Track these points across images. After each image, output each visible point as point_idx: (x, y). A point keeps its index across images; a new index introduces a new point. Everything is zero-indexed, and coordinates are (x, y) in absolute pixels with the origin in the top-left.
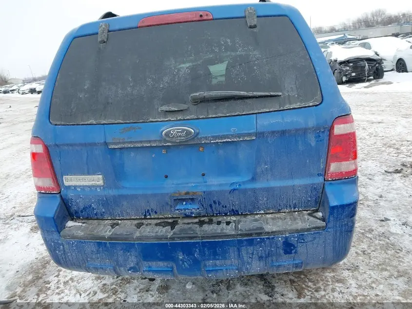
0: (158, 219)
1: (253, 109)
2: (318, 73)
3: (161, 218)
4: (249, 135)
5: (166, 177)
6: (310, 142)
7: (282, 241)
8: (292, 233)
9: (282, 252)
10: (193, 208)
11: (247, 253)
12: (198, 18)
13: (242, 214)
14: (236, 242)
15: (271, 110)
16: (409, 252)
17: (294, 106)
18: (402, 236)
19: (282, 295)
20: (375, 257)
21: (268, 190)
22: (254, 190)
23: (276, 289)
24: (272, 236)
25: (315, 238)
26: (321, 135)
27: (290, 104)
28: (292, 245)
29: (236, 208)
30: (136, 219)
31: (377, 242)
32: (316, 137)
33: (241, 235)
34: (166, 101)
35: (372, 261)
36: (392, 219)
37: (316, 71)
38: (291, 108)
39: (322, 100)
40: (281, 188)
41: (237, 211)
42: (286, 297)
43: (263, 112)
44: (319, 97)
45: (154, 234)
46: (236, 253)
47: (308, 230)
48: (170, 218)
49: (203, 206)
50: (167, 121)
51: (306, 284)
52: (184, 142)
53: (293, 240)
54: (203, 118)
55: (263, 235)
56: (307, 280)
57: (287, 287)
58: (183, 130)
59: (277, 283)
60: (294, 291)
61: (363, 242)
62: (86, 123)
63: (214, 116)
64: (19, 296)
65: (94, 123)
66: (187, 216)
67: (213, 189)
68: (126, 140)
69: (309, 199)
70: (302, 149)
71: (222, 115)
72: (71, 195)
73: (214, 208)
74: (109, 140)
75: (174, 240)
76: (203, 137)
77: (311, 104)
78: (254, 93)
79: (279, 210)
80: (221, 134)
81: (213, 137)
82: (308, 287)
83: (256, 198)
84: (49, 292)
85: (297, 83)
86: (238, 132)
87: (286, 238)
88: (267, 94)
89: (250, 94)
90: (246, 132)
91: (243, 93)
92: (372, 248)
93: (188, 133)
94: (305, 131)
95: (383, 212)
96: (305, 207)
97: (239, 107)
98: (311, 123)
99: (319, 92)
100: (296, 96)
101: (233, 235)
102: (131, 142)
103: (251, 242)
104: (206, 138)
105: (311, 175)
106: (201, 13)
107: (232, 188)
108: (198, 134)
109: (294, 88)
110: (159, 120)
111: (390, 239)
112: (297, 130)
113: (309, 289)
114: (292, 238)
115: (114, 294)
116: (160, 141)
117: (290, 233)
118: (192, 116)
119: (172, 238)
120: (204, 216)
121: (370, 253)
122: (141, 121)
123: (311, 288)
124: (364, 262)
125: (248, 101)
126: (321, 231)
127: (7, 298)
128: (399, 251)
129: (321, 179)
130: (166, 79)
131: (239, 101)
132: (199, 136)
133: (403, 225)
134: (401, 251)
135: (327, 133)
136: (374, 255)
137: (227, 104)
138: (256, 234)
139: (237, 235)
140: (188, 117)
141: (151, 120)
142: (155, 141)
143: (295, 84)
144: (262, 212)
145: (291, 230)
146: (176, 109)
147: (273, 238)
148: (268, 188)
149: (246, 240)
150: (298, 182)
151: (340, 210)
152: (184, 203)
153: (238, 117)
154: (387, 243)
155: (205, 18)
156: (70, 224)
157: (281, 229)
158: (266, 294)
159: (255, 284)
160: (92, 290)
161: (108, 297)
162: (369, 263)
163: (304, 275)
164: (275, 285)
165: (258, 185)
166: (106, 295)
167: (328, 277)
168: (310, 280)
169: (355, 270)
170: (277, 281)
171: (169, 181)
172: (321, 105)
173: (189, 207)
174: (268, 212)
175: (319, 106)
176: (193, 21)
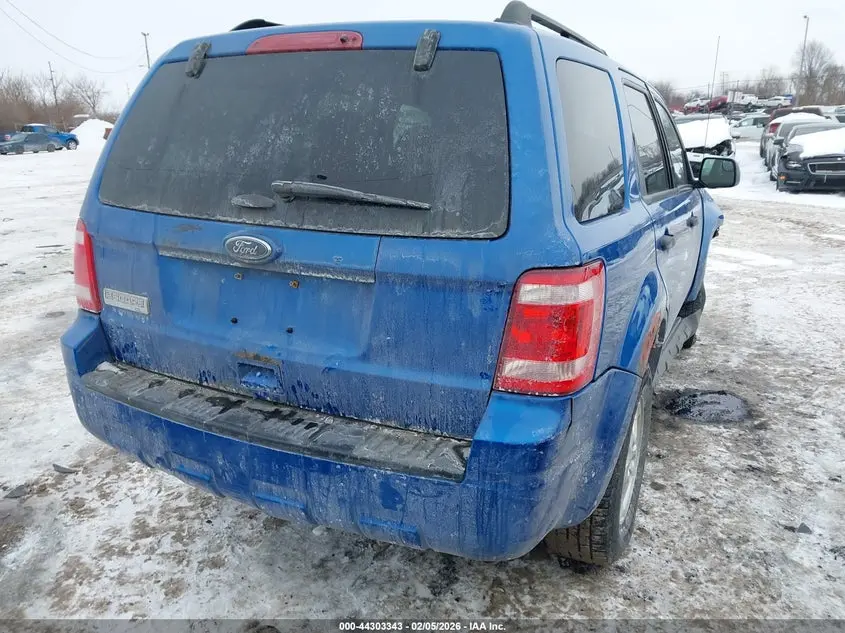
0: (217, 390)
1: (377, 227)
2: (513, 175)
3: (221, 391)
4: (362, 273)
5: (235, 321)
6: (469, 307)
7: (378, 481)
8: (398, 471)
9: (378, 501)
10: (267, 385)
11: (320, 486)
12: (339, 44)
13: (344, 417)
14: (302, 461)
15: (407, 234)
16: (789, 608)
17: (449, 233)
18: (808, 572)
19: (457, 600)
20: (705, 595)
21: (386, 382)
22: (363, 378)
23: (455, 586)
24: (363, 467)
25: (440, 493)
26: (494, 298)
27: (443, 228)
28: (396, 493)
29: (334, 403)
30: (190, 382)
31: (736, 566)
32: (483, 301)
33: (309, 449)
34: (245, 189)
35: (692, 599)
36: (817, 531)
37: (513, 169)
38: (443, 236)
39: (507, 229)
40: (408, 384)
41: (336, 410)
42: (463, 604)
43: (394, 236)
44: (501, 224)
45: (188, 412)
46: (302, 480)
47: (428, 473)
48: (233, 394)
49: (281, 385)
50: (240, 223)
51: (520, 595)
52: (257, 264)
53: (400, 484)
54: (295, 229)
55: (346, 459)
56: (526, 590)
57: (479, 589)
58: (254, 244)
59: (468, 576)
60: (488, 599)
61: (704, 558)
62: (137, 208)
63: (312, 227)
64: (85, 468)
65: (146, 209)
66: (260, 398)
67: (298, 359)
68: (179, 246)
69: (461, 418)
70: (454, 319)
71: (325, 229)
72: (110, 320)
73: (298, 394)
74: (159, 243)
75: (211, 430)
76: (288, 263)
77: (481, 235)
78: (379, 197)
79: (407, 426)
80: (316, 263)
81: (304, 265)
82: (519, 601)
83: (367, 395)
84: (124, 475)
85: (467, 188)
86: (344, 265)
87: (387, 477)
88: (400, 202)
89: (370, 197)
90: (358, 267)
91: (356, 193)
92: (715, 576)
93: (261, 250)
94: (462, 285)
95: (811, 511)
96: (453, 431)
97: (354, 220)
98: (476, 271)
99: (504, 214)
100: (458, 214)
101: (297, 446)
102: (185, 251)
103: (325, 468)
104: (292, 265)
105: (468, 373)
106: (343, 35)
107: (327, 366)
108: (278, 255)
109: (458, 198)
110: (230, 219)
111: (771, 569)
112: (446, 281)
113: (517, 606)
114: (398, 481)
115: (202, 506)
116: (224, 256)
117: (393, 470)
118: (278, 222)
119: (208, 426)
120: (284, 404)
121: (701, 583)
122: (205, 217)
123: (522, 605)
124: (672, 596)
125: (372, 210)
126: (451, 483)
127: (70, 466)
128: (767, 599)
129: (485, 385)
130: (255, 150)
131: (356, 208)
132: (281, 260)
133: (831, 550)
134: (774, 599)
135: (505, 297)
136: (705, 590)
137: (336, 208)
138: (335, 454)
139: (304, 449)
140: (271, 223)
141: (219, 217)
142: (217, 255)
143: (462, 191)
144: (378, 421)
145: (395, 464)
146: (251, 205)
147: (364, 471)
148: (387, 379)
149: (317, 461)
150: (442, 380)
151: (492, 452)
152: (258, 374)
153: (351, 236)
154: (758, 576)
155: (350, 44)
156: (105, 366)
157: (382, 457)
158: (429, 587)
159: (426, 565)
160: (176, 491)
161: (192, 508)
162: (682, 600)
163: (529, 579)
164: (461, 578)
165: (372, 369)
166: (191, 504)
167: (570, 598)
168: (532, 593)
169: (637, 605)
170: (470, 573)
171: (237, 329)
172: (503, 239)
173: (264, 382)
174: (388, 423)
175: (497, 241)
176: (328, 49)
